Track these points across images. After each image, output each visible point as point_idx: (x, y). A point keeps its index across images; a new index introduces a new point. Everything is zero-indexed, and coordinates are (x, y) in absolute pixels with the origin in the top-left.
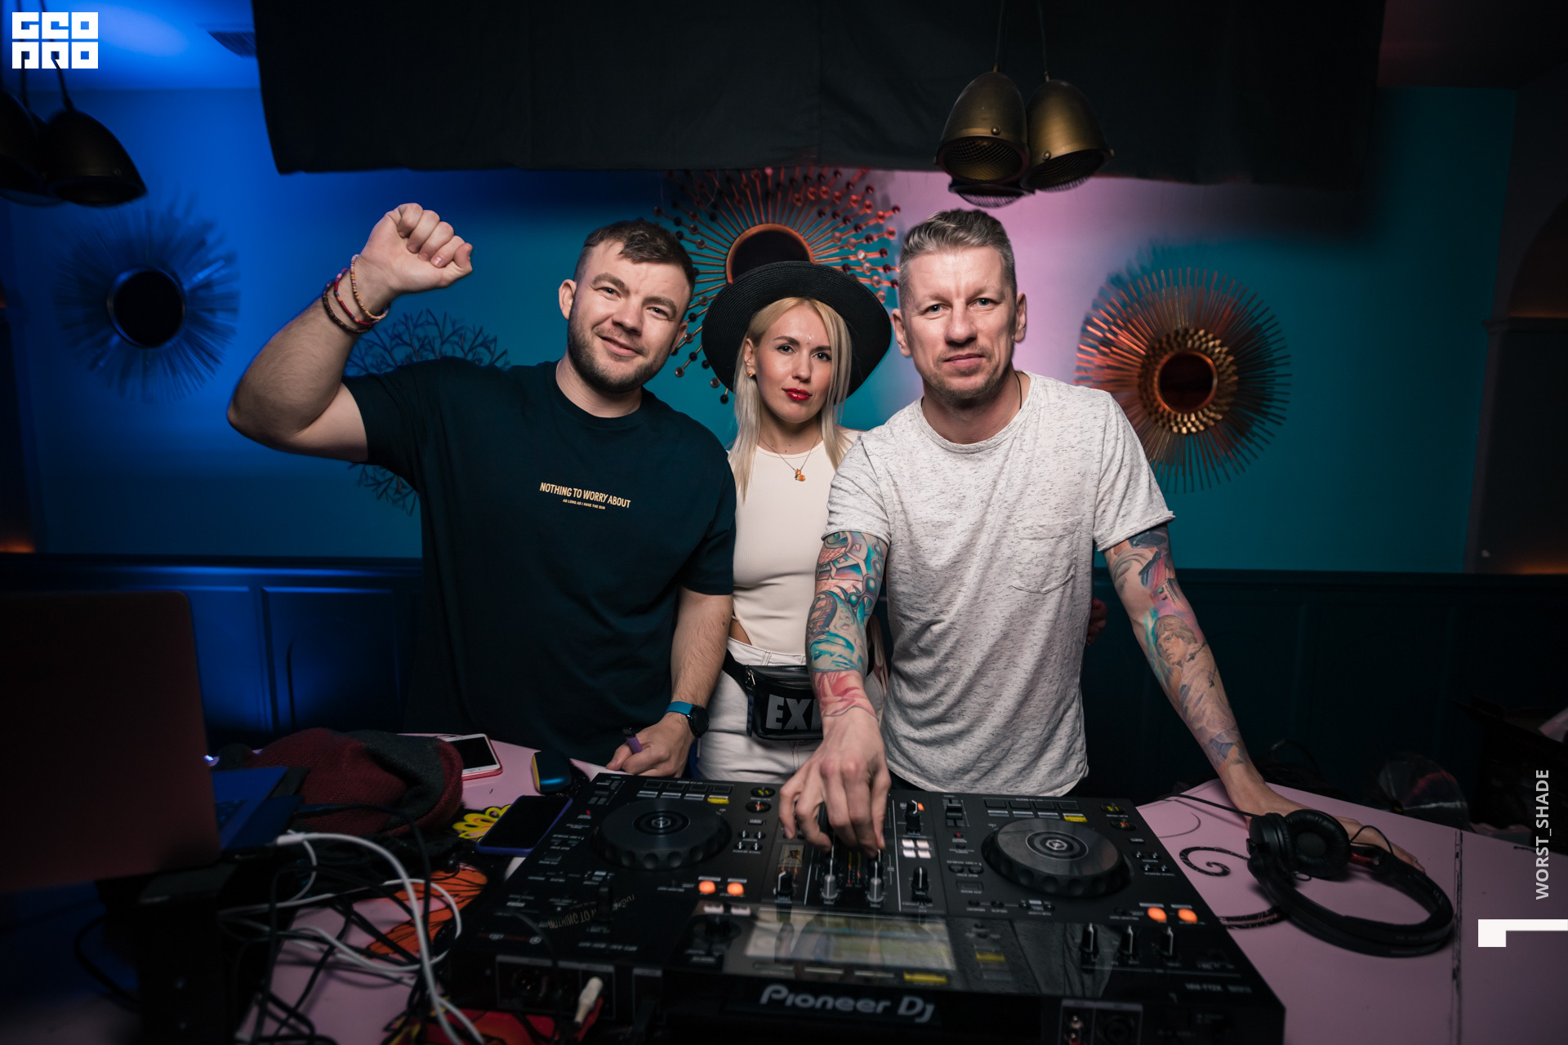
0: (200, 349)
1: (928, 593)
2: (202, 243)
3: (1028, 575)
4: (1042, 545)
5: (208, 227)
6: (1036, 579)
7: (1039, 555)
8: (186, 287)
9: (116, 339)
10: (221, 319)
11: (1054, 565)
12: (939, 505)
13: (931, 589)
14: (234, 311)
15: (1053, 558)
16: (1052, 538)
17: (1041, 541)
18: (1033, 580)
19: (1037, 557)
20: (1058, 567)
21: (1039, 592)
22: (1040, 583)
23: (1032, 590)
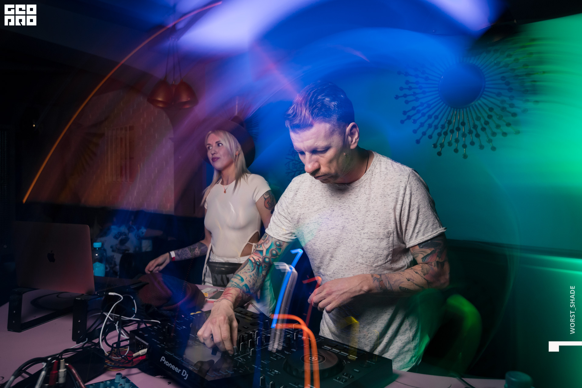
4: (372, 242)
11: (379, 253)
15: (379, 250)
16: (378, 239)
17: (372, 240)
18: (368, 260)
19: (370, 248)
20: (381, 255)
21: (372, 266)
22: (372, 262)
23: (368, 265)
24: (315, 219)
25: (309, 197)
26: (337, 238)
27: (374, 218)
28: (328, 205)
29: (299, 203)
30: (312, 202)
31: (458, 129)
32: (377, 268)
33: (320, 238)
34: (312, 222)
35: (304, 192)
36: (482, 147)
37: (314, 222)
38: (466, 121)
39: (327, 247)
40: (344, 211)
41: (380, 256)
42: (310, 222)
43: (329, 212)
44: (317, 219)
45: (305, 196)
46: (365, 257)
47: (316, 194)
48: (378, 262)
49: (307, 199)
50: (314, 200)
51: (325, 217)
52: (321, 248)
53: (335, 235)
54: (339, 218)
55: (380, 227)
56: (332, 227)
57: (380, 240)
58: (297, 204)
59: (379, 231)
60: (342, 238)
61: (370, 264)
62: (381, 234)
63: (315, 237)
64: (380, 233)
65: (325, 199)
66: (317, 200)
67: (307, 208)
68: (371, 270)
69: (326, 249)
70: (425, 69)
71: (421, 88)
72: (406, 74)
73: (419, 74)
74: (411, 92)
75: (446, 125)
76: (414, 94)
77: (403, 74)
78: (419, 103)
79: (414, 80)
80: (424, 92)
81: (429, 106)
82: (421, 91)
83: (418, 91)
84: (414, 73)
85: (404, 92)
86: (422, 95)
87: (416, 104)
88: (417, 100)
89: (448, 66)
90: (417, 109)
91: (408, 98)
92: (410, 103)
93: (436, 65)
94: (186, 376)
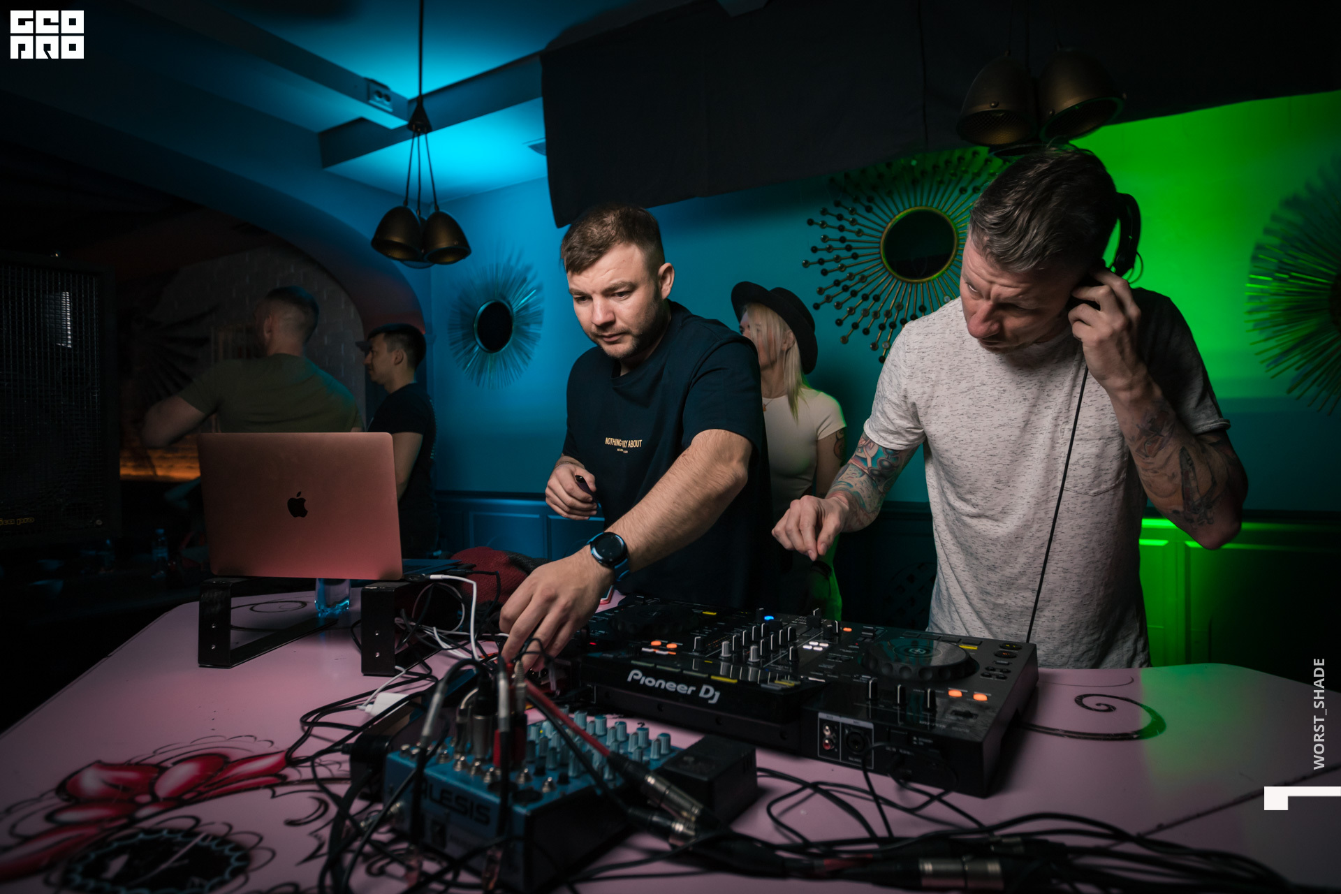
0: (519, 348)
1: (965, 485)
2: (524, 280)
3: (1074, 476)
4: (1089, 446)
5: (528, 269)
6: (1083, 481)
7: (1085, 456)
8: (515, 310)
9: (477, 348)
10: (533, 329)
11: (1103, 468)
12: (978, 396)
13: (967, 480)
14: (540, 323)
15: (1101, 460)
16: (1100, 439)
17: (1088, 442)
18: (1079, 481)
19: (1083, 459)
20: (1108, 470)
21: (1086, 494)
22: (1087, 485)
23: (1078, 491)
24: (963, 408)
25: (950, 364)
26: (1011, 445)
27: (1091, 399)
28: (992, 380)
29: (927, 375)
30: (956, 373)
32: (1098, 498)
33: (973, 445)
34: (955, 413)
35: (939, 353)
37: (960, 413)
38: (927, 304)
39: (988, 462)
40: (1028, 391)
41: (1104, 472)
42: (951, 413)
43: (995, 393)
44: (967, 408)
45: (941, 363)
46: (1072, 475)
47: (965, 358)
48: (1099, 485)
49: (946, 367)
50: (961, 370)
51: (985, 403)
52: (976, 464)
53: (1008, 438)
54: (1017, 404)
55: (1104, 414)
56: (1002, 423)
57: (1105, 441)
58: (924, 378)
59: (1103, 424)
60: (1022, 444)
61: (1084, 490)
62: (1108, 429)
63: (961, 442)
64: (1104, 426)
65: (986, 369)
66: (966, 371)
67: (946, 386)
68: (1085, 502)
69: (986, 465)
70: (856, 217)
71: (849, 248)
72: (823, 225)
73: (847, 225)
74: (833, 255)
75: (894, 312)
76: (837, 259)
77: (817, 224)
78: (846, 274)
79: (837, 234)
80: (855, 256)
81: (863, 279)
82: (849, 254)
83: (844, 254)
84: (837, 223)
85: (820, 255)
86: (851, 261)
87: (841, 276)
88: (842, 268)
89: (896, 212)
90: (842, 284)
91: (827, 266)
92: (830, 275)
93: (876, 210)
94: (714, 695)
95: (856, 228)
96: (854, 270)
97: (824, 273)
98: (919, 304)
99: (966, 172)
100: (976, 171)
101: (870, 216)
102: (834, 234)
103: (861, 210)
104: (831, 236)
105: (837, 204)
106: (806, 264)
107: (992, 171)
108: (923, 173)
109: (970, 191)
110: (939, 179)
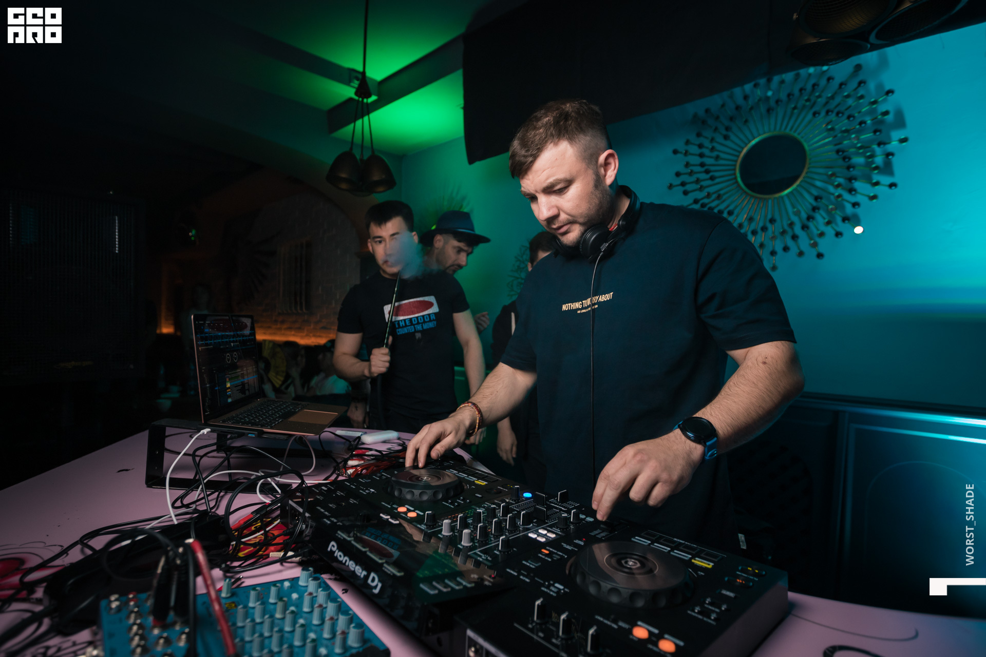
31: (764, 229)
36: (801, 254)
38: (777, 217)
70: (715, 145)
71: (707, 172)
72: (686, 153)
73: (706, 151)
74: (693, 178)
75: (746, 224)
76: (698, 181)
77: (681, 153)
78: (704, 194)
79: (697, 160)
80: (712, 178)
81: (719, 197)
82: (708, 176)
83: (703, 176)
84: (698, 151)
85: (684, 178)
86: (709, 182)
87: (699, 195)
88: (701, 188)
89: (750, 137)
90: (701, 202)
91: (688, 187)
92: (690, 195)
93: (733, 137)
94: (377, 585)
95: (715, 154)
96: (712, 190)
97: (686, 193)
98: (769, 217)
99: (819, 96)
100: (829, 95)
101: (728, 143)
102: (696, 160)
103: (720, 139)
104: (692, 162)
105: (699, 135)
106: (671, 186)
107: (846, 94)
108: (778, 102)
109: (823, 113)
110: (793, 106)
